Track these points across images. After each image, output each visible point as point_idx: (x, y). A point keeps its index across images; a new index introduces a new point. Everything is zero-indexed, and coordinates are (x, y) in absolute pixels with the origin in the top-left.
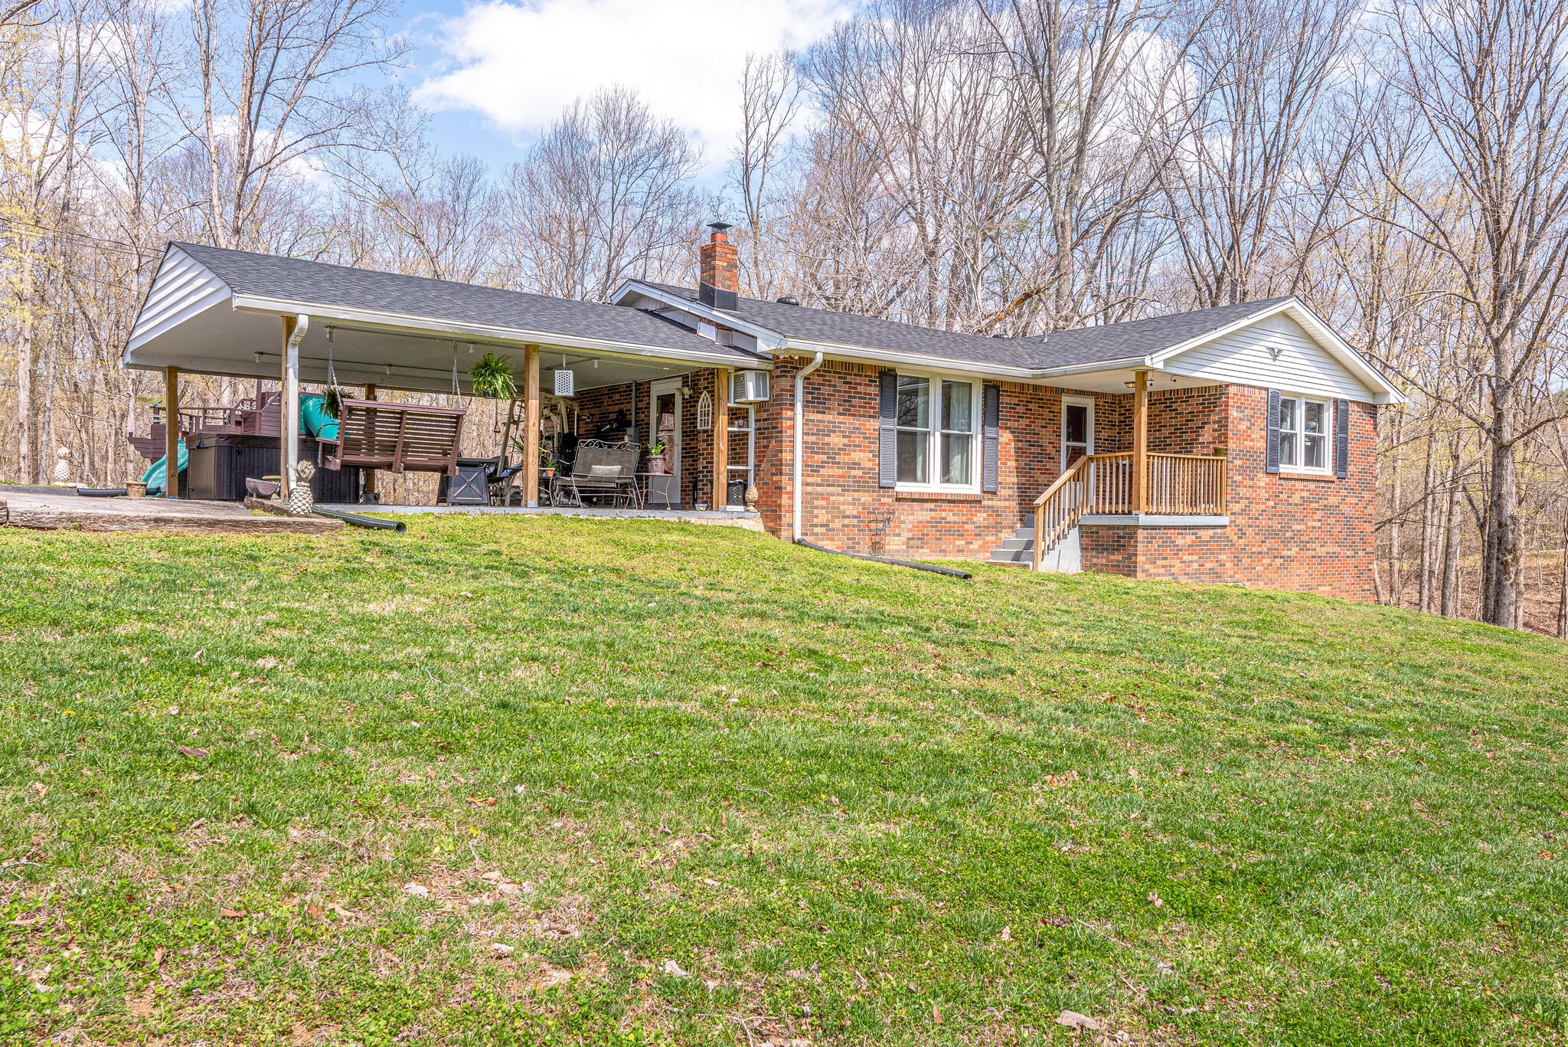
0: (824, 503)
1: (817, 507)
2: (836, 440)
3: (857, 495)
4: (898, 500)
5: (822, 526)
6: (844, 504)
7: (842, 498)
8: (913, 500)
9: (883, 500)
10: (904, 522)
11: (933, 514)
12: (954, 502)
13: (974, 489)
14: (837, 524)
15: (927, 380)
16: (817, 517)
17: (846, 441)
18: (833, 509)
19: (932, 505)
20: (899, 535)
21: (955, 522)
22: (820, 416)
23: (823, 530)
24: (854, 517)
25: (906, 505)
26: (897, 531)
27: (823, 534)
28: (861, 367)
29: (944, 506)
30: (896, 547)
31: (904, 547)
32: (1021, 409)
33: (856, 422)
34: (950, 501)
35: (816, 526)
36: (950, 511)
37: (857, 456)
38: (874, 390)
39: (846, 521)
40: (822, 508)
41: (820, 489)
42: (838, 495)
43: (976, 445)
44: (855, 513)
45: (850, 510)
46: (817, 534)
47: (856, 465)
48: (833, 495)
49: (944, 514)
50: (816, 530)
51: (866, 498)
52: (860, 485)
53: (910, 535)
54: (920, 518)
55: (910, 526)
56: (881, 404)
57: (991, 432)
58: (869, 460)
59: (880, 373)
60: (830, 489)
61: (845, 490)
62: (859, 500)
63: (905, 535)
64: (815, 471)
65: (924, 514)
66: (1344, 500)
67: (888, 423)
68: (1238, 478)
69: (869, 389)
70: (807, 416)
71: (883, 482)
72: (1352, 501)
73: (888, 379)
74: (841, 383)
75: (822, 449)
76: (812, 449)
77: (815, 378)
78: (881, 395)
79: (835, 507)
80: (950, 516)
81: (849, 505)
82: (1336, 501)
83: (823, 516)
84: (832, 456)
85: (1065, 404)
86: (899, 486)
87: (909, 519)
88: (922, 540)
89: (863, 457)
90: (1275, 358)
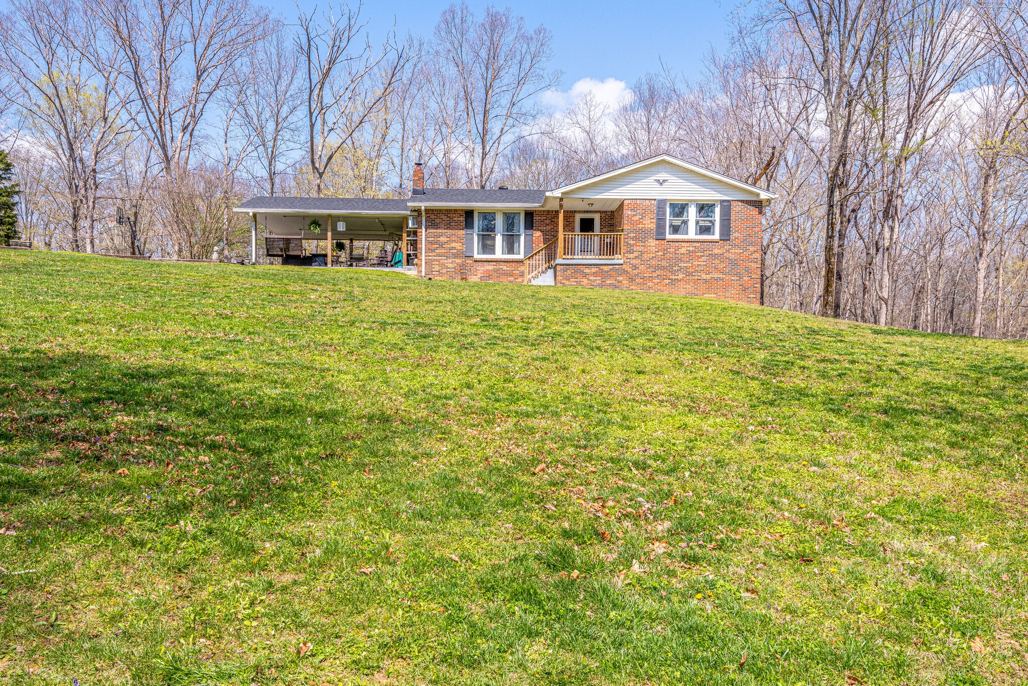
0: (438, 263)
1: (434, 265)
2: (443, 239)
3: (453, 260)
4: (475, 261)
5: (436, 271)
6: (447, 263)
7: (446, 261)
8: (483, 261)
9: (467, 262)
10: (479, 270)
11: (495, 267)
12: (508, 262)
13: (521, 256)
14: (444, 271)
15: (494, 214)
16: (434, 268)
17: (448, 239)
18: (443, 266)
19: (494, 263)
20: (476, 275)
21: (508, 270)
22: (436, 231)
23: (438, 273)
24: (452, 268)
25: (480, 263)
26: (475, 273)
27: (438, 275)
28: (455, 211)
29: (502, 264)
30: (475, 280)
31: (479, 280)
32: (548, 222)
33: (453, 232)
35: (434, 271)
36: (504, 265)
37: (454, 245)
38: (463, 219)
39: (449, 270)
40: (437, 265)
41: (436, 258)
42: (444, 260)
43: (522, 238)
44: (453, 266)
45: (450, 265)
47: (454, 248)
48: (442, 260)
49: (501, 267)
50: (434, 273)
51: (458, 261)
52: (456, 256)
53: (482, 275)
54: (488, 269)
55: (482, 272)
56: (465, 224)
57: (529, 232)
58: (460, 246)
59: (465, 212)
60: (440, 258)
61: (447, 258)
62: (455, 261)
63: (479, 276)
64: (433, 251)
65: (490, 267)
66: (728, 251)
67: (469, 231)
68: (632, 242)
69: (459, 219)
70: (428, 231)
71: (468, 254)
72: (736, 251)
73: (469, 214)
74: (444, 218)
75: (436, 243)
76: (431, 243)
77: (433, 217)
78: (466, 221)
79: (443, 264)
80: (505, 268)
81: (451, 263)
82: (720, 252)
83: (437, 268)
84: (441, 245)
85: (578, 217)
86: (476, 256)
87: (482, 269)
88: (489, 277)
89: (457, 246)
90: (661, 184)
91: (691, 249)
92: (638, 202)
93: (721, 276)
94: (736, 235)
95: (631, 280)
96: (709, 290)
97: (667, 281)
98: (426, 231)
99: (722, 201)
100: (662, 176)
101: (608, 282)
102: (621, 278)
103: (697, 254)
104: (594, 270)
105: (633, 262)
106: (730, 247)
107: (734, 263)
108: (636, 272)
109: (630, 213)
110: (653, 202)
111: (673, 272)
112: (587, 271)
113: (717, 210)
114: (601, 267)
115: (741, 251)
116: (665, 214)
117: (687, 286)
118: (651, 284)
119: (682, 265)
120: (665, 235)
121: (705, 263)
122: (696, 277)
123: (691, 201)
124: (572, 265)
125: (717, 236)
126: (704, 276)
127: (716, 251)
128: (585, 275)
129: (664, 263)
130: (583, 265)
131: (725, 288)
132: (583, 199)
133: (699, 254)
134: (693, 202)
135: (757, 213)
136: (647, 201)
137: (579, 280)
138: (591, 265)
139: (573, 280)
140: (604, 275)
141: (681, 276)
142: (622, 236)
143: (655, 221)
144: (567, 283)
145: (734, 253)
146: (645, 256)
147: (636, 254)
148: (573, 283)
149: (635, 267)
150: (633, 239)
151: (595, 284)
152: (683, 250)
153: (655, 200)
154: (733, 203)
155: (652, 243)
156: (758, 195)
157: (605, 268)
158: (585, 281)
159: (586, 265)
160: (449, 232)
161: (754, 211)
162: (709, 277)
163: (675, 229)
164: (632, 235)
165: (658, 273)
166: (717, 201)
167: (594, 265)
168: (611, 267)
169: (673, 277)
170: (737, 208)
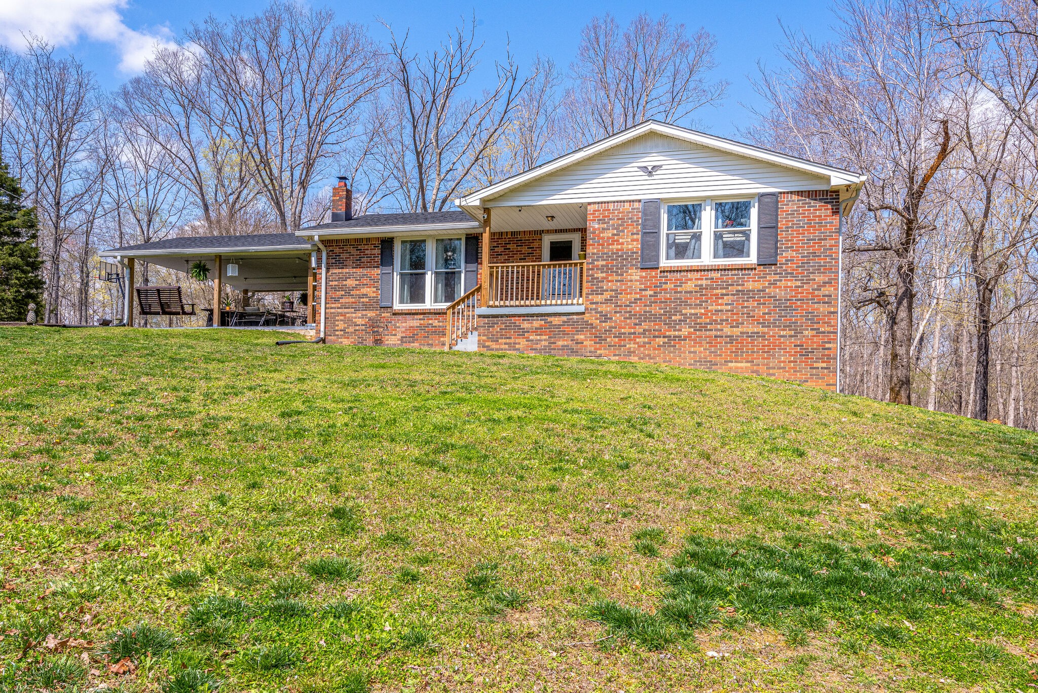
0: (342, 318)
1: (338, 321)
2: (350, 283)
3: (364, 313)
4: (394, 314)
5: (341, 331)
6: (356, 318)
7: (354, 315)
8: (406, 314)
9: (383, 315)
10: (399, 327)
11: (422, 322)
12: (439, 314)
14: (351, 329)
15: (424, 241)
16: (338, 326)
17: (357, 282)
18: (349, 322)
19: (421, 317)
20: (395, 335)
21: (440, 326)
22: (340, 271)
23: (342, 333)
24: (362, 325)
25: (400, 317)
26: (394, 332)
27: (342, 335)
28: (368, 240)
29: (433, 316)
30: (394, 342)
31: (399, 342)
33: (365, 271)
34: (435, 314)
35: (337, 331)
36: (435, 319)
37: (364, 290)
38: (377, 251)
39: (357, 328)
40: (341, 320)
41: (339, 310)
42: (352, 313)
43: (463, 275)
44: (363, 323)
45: (359, 321)
46: (338, 335)
47: (365, 296)
48: (348, 313)
49: (430, 322)
50: (337, 333)
51: (371, 314)
52: (367, 307)
53: (404, 335)
54: (412, 325)
55: (403, 329)
56: (381, 259)
57: (472, 267)
58: (374, 292)
59: (381, 241)
60: (346, 310)
61: (356, 310)
62: (366, 315)
63: (399, 336)
64: (336, 300)
65: (415, 322)
66: (773, 284)
67: (387, 270)
68: (600, 275)
69: (373, 252)
70: (331, 271)
71: (384, 304)
72: (789, 284)
73: (387, 244)
74: (353, 251)
75: (341, 288)
76: (335, 289)
77: (337, 250)
78: (382, 254)
79: (350, 320)
80: (436, 323)
81: (360, 318)
82: (758, 286)
83: (341, 325)
84: (348, 292)
85: (547, 240)
86: (397, 306)
87: (404, 325)
88: (413, 338)
89: (370, 291)
90: (650, 173)
91: (704, 282)
92: (611, 206)
93: (760, 329)
94: (789, 254)
95: (599, 339)
96: (737, 355)
97: (661, 341)
98: (327, 271)
99: (762, 196)
100: (650, 160)
101: (560, 343)
102: (582, 337)
103: (715, 292)
104: (537, 324)
105: (603, 308)
106: (777, 277)
107: (785, 306)
108: (606, 325)
109: (597, 226)
110: (636, 205)
111: (672, 325)
112: (525, 325)
113: (754, 212)
114: (549, 319)
115: (799, 283)
116: (657, 225)
117: (697, 349)
118: (632, 346)
119: (688, 311)
120: (658, 260)
121: (729, 307)
122: (714, 333)
123: (705, 199)
124: (502, 316)
125: (753, 258)
126: (727, 330)
127: (750, 285)
128: (523, 333)
129: (656, 309)
130: (519, 316)
131: (768, 352)
132: (520, 209)
133: (719, 291)
134: (709, 202)
135: (829, 212)
136: (627, 205)
137: (512, 341)
138: (532, 315)
139: (504, 341)
140: (553, 332)
141: (685, 332)
142: (585, 265)
143: (639, 236)
144: (494, 346)
145: (785, 287)
146: (624, 299)
147: (607, 295)
148: (503, 346)
149: (605, 318)
150: (601, 269)
151: (538, 346)
152: (690, 286)
153: (640, 201)
154: (784, 199)
155: (635, 275)
156: (828, 179)
157: (556, 321)
158: (523, 342)
159: (524, 315)
160: (360, 271)
161: (823, 210)
162: (737, 331)
163: (681, 251)
164: (601, 263)
165: (645, 326)
166: (752, 196)
167: (538, 315)
168: (565, 318)
169: (672, 333)
170: (790, 205)
